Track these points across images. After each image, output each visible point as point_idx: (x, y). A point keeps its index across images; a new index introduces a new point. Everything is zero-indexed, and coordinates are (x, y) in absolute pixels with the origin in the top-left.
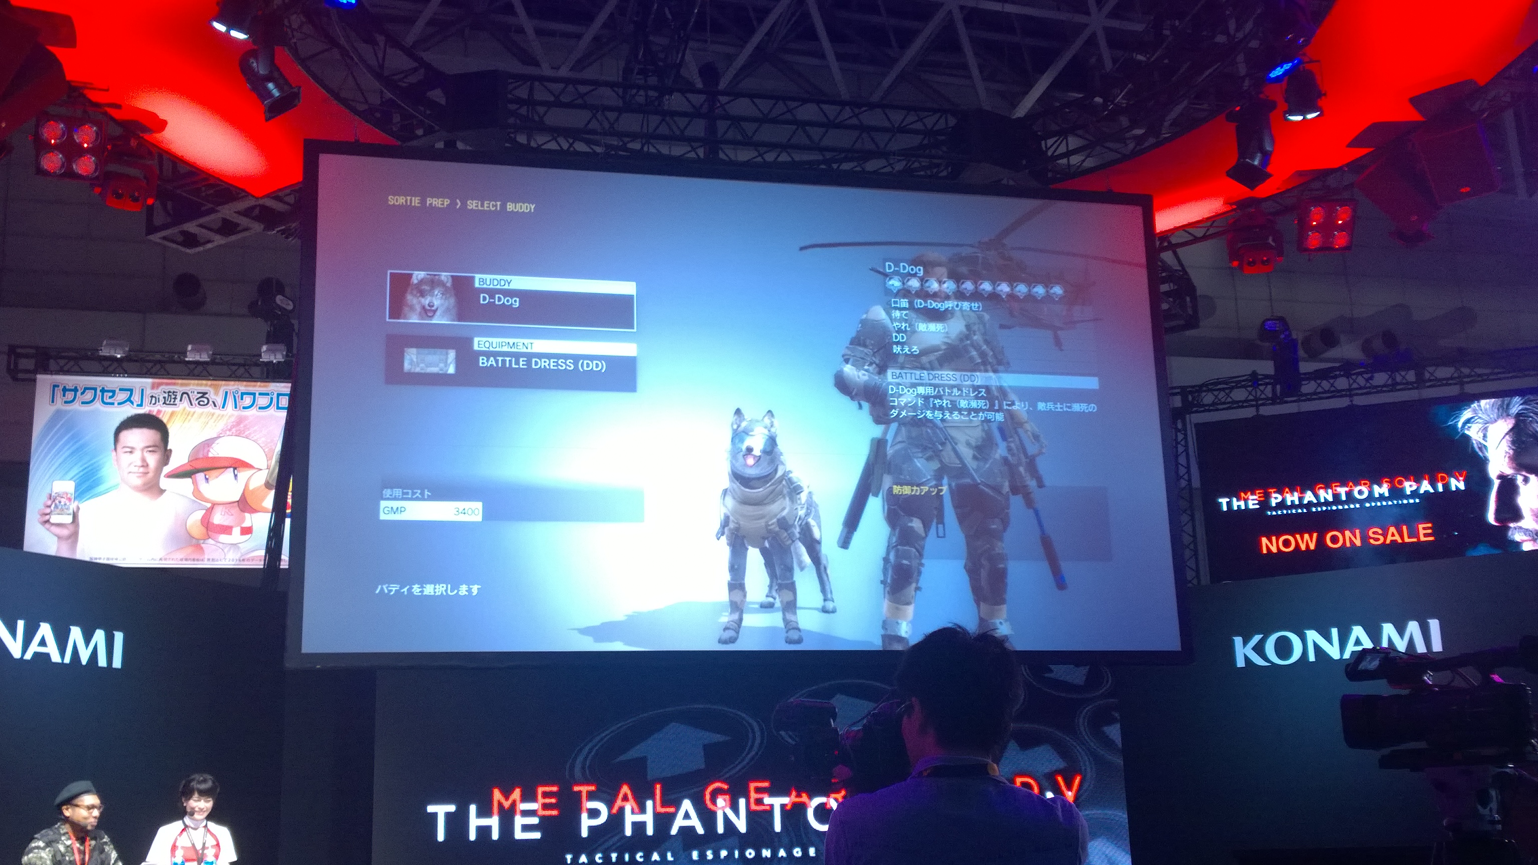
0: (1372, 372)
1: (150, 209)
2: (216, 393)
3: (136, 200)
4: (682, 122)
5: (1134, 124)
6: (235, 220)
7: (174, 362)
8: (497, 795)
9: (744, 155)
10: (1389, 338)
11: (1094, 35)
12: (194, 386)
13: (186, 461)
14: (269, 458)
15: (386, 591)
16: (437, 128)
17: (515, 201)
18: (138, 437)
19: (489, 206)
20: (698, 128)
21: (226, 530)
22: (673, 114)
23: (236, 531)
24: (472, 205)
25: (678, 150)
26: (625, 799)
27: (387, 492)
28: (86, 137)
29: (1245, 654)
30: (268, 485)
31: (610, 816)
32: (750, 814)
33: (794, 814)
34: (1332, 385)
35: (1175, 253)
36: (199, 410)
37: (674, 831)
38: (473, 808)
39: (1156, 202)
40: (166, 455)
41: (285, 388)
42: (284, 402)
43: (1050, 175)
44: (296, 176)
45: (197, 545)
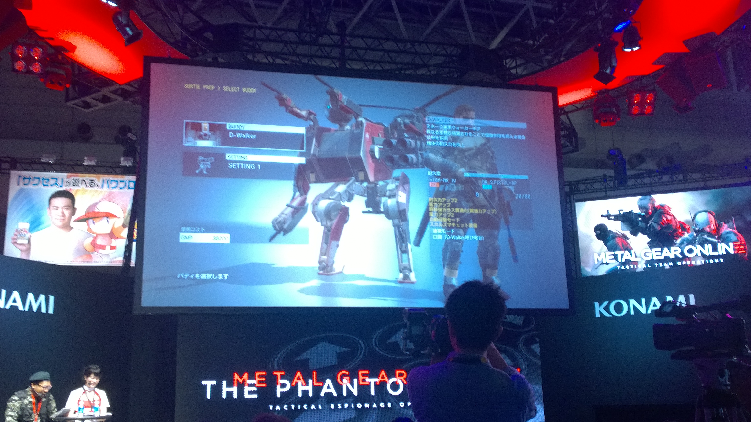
0: (662, 175)
1: (67, 90)
2: (99, 181)
3: (61, 85)
4: (328, 49)
5: (547, 53)
6: (110, 96)
7: (79, 165)
8: (236, 376)
9: (357, 66)
10: (670, 159)
11: (528, 10)
12: (88, 177)
13: (84, 214)
14: (124, 212)
15: (183, 277)
16: (208, 51)
17: (246, 87)
18: (60, 202)
19: (234, 89)
20: (336, 53)
21: (103, 247)
22: (324, 45)
23: (108, 248)
24: (226, 89)
25: (325, 63)
26: (299, 378)
27: (183, 229)
28: (37, 53)
29: (600, 311)
30: (124, 226)
31: (292, 387)
32: (359, 385)
33: (381, 387)
34: (642, 181)
35: (568, 116)
36: (90, 189)
37: (322, 394)
38: (224, 383)
39: (559, 91)
40: (74, 210)
41: (133, 178)
42: (132, 185)
43: (507, 77)
44: (139, 74)
45: (88, 254)
